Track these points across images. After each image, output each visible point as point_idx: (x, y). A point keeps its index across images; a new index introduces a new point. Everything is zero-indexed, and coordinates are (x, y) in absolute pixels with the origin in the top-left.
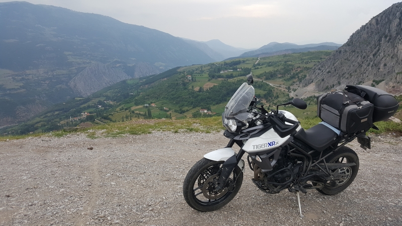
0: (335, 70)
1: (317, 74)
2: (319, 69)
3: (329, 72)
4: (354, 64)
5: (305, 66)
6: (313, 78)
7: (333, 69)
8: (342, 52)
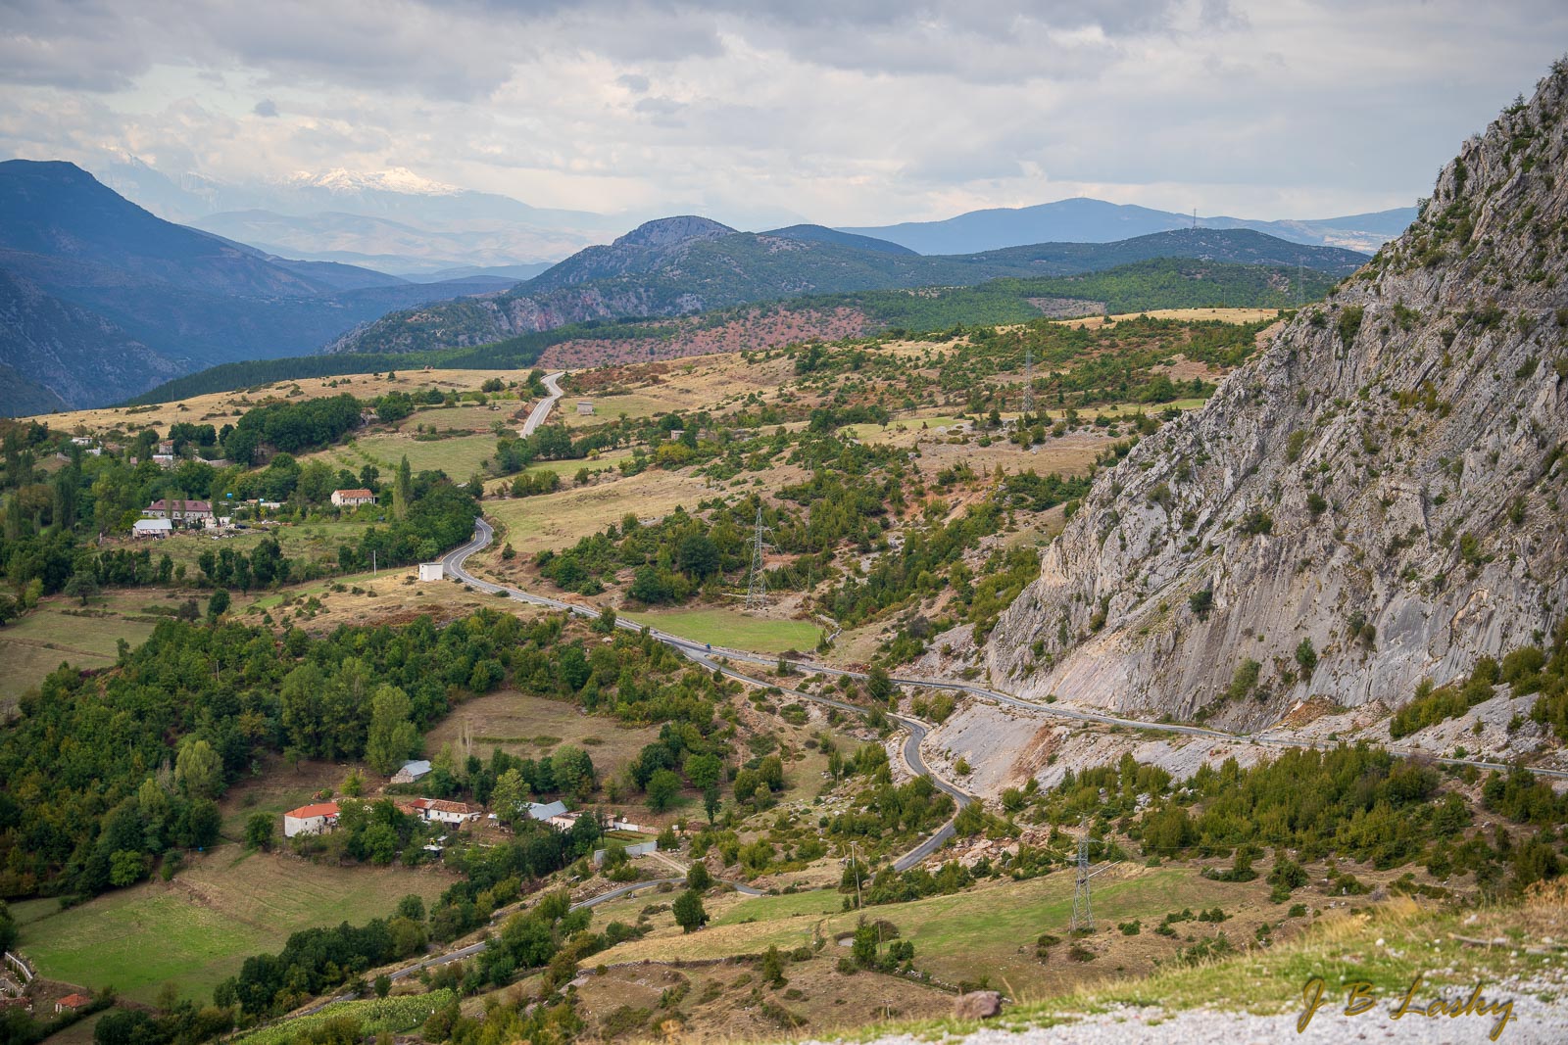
0: (1316, 506)
1: (1138, 548)
2: (1159, 497)
3: (1258, 524)
4: (1489, 442)
5: (1017, 461)
6: (1106, 583)
7: (1296, 499)
8: (1368, 329)
